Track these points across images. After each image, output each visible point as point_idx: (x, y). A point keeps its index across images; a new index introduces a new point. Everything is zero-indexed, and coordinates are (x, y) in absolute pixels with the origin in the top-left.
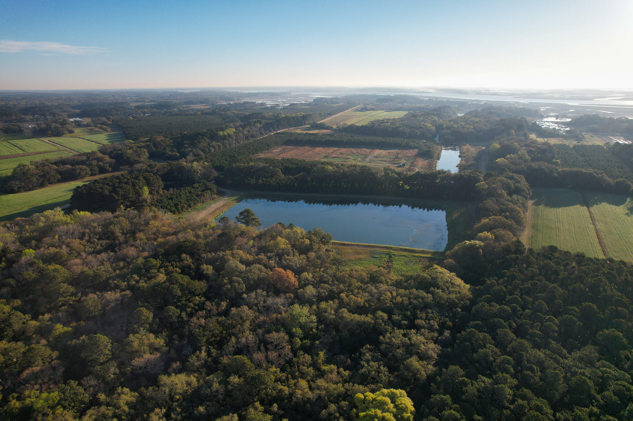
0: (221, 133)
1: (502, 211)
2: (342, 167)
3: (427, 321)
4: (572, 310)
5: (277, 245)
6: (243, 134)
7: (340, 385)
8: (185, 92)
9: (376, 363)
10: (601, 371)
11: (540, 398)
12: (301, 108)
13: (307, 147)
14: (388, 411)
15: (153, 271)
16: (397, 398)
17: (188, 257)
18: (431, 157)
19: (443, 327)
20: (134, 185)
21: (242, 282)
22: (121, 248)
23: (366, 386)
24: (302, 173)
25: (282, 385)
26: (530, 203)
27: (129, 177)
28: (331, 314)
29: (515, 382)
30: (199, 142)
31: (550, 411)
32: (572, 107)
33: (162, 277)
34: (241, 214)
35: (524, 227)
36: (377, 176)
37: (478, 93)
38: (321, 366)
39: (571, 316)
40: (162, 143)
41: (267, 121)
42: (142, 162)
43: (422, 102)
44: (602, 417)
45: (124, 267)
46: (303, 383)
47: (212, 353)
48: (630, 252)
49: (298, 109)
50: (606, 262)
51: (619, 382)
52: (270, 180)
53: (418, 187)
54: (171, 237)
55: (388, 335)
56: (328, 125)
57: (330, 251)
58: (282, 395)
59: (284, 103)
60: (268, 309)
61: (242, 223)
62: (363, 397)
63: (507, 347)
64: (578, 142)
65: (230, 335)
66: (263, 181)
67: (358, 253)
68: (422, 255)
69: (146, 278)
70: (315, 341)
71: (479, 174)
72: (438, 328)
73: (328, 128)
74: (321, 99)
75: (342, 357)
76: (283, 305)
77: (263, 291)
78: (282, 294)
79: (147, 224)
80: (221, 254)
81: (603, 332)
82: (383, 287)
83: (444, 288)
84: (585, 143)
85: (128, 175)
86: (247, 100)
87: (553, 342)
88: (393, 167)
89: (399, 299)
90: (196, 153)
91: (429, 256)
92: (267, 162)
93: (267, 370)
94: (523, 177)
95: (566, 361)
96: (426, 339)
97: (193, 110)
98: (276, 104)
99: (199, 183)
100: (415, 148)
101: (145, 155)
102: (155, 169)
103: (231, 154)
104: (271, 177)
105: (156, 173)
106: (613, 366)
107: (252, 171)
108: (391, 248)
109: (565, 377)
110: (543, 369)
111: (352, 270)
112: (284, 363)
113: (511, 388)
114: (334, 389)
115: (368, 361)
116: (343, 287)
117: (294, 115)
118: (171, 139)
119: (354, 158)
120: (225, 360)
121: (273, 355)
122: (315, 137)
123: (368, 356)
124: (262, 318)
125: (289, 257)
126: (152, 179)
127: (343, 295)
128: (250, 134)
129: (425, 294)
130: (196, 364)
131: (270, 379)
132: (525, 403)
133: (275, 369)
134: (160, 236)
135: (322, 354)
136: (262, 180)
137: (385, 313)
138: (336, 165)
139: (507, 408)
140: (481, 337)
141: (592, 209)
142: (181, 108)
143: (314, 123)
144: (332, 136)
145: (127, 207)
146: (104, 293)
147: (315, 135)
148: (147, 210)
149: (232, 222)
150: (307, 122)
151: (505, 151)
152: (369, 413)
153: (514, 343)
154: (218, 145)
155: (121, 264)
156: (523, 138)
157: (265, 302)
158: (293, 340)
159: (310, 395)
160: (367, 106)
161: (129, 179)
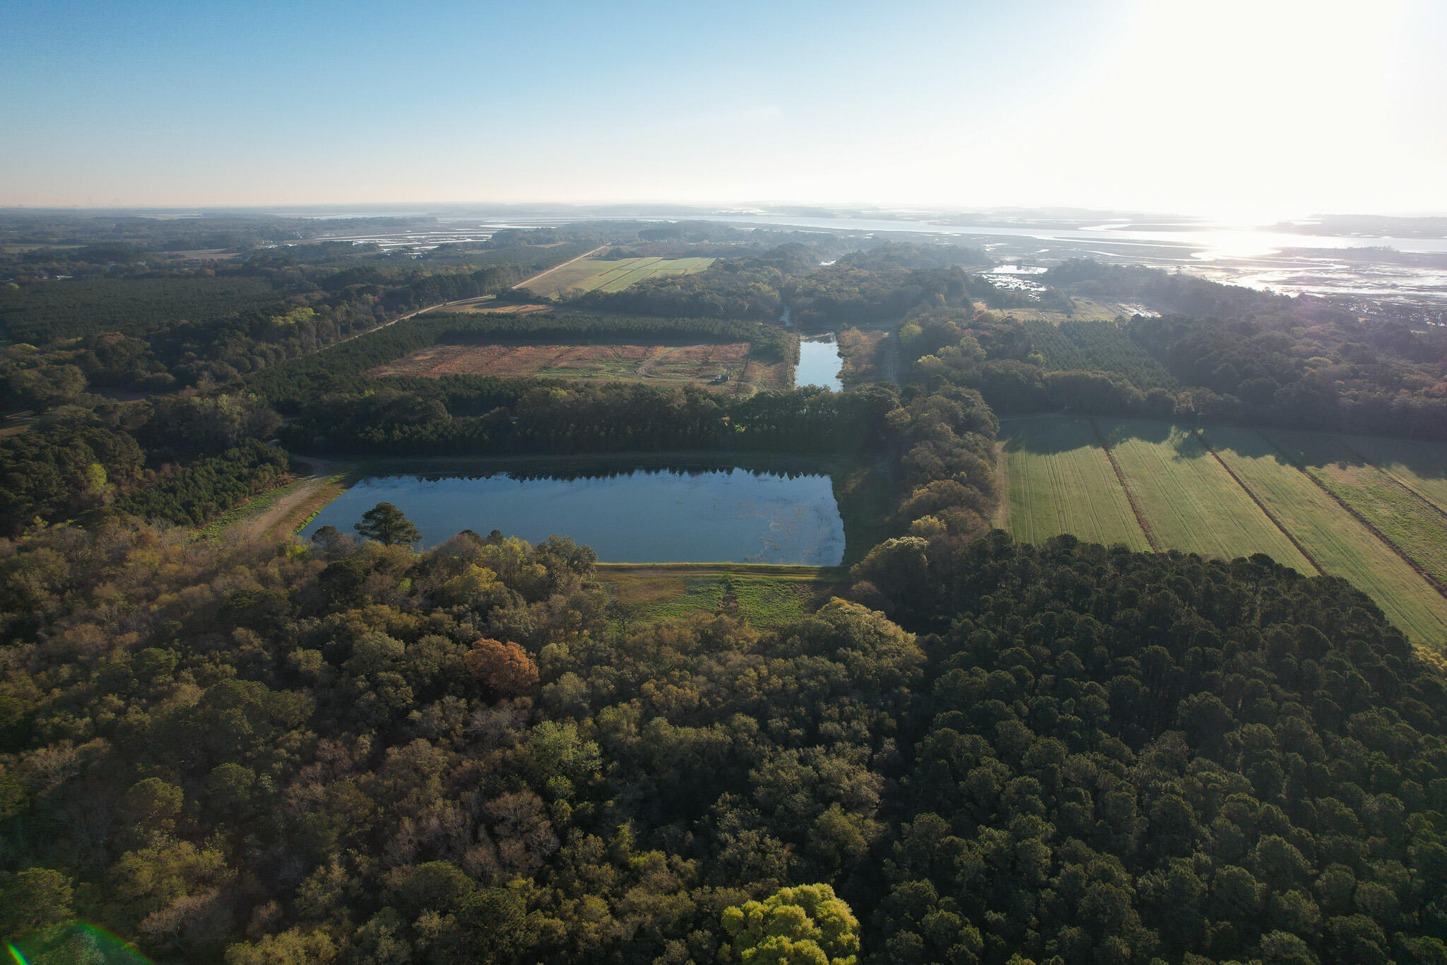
0: (279, 320)
1: (950, 470)
2: (588, 390)
3: (844, 723)
4: (1126, 664)
5: (471, 583)
6: (335, 321)
7: (682, 894)
8: (161, 217)
9: (754, 832)
10: (1200, 779)
11: (1104, 853)
12: (466, 255)
13: (496, 348)
14: (803, 935)
15: (161, 679)
16: (817, 903)
17: (251, 634)
18: (781, 359)
19: (878, 731)
20: (60, 461)
21: (404, 682)
22: (55, 629)
23: (741, 886)
24: (498, 409)
25: (546, 917)
26: (998, 446)
27: (43, 443)
28: (629, 733)
29: (1050, 829)
30: (225, 344)
31: (1125, 877)
32: (1044, 243)
33: (190, 693)
34: (368, 516)
35: (997, 500)
36: (672, 407)
37: (856, 215)
38: (627, 856)
39: (1128, 677)
40: (123, 350)
41: (390, 287)
42: (73, 401)
43: (740, 236)
44: (1219, 870)
45: (73, 680)
46: (596, 904)
47: (359, 865)
48: (1193, 535)
49: (459, 257)
50: (1166, 558)
51: (1235, 796)
52: (420, 428)
53: (765, 427)
54: (197, 589)
55: (768, 765)
56: (537, 292)
57: (593, 587)
58: (552, 939)
59: (423, 242)
60: (475, 741)
61: (373, 537)
62: (741, 914)
63: (1022, 759)
64: (1069, 317)
65: (396, 817)
66: (404, 433)
67: (656, 586)
68: (798, 578)
69: (144, 701)
70: (603, 801)
71: (891, 392)
72: (868, 735)
73: (538, 301)
74: (511, 233)
75: (673, 829)
76: (514, 725)
77: (460, 698)
78: (504, 702)
79: (119, 558)
80: (337, 618)
81: (1188, 701)
82: (735, 658)
83: (867, 645)
84: (1079, 318)
85: (39, 437)
86: (327, 236)
87: (1104, 735)
88: (700, 384)
89: (776, 681)
90: (218, 372)
91: (811, 578)
92: (405, 386)
93: (504, 886)
94: (979, 393)
95: (1135, 769)
96: (850, 763)
97: (191, 263)
98: (405, 247)
99: (238, 446)
100: (743, 339)
101: (76, 383)
102: (116, 418)
103: (310, 371)
104: (423, 421)
105: (118, 428)
106: (1218, 766)
107: (373, 408)
108: (727, 568)
109: (1139, 802)
110: (1097, 793)
111: (658, 627)
112: (540, 865)
113: (1046, 842)
114: (671, 906)
115: (734, 831)
116: (646, 669)
117: (454, 273)
118: (147, 339)
119: (610, 369)
120: (396, 878)
121: (512, 848)
122: (513, 324)
123: (731, 817)
124: (467, 764)
125: (506, 611)
126: (111, 442)
127: (649, 686)
128: (352, 321)
129: (828, 663)
130: (320, 898)
131: (515, 907)
132: (1079, 868)
133: (524, 882)
134: (165, 587)
135: (625, 829)
136: (401, 431)
137: (751, 716)
138: (572, 385)
139: (1048, 885)
140: (967, 743)
141: (1113, 452)
142: (157, 260)
143: (504, 290)
144: (553, 318)
145: (51, 520)
146: (23, 754)
147: (512, 316)
148: (113, 525)
149: (347, 538)
150: (487, 288)
151: (934, 339)
152: (765, 947)
153: (1032, 748)
154: (276, 351)
155: (65, 671)
156: (964, 311)
157: (466, 724)
158: (553, 807)
159: (618, 928)
160: (621, 247)
161: (46, 447)
